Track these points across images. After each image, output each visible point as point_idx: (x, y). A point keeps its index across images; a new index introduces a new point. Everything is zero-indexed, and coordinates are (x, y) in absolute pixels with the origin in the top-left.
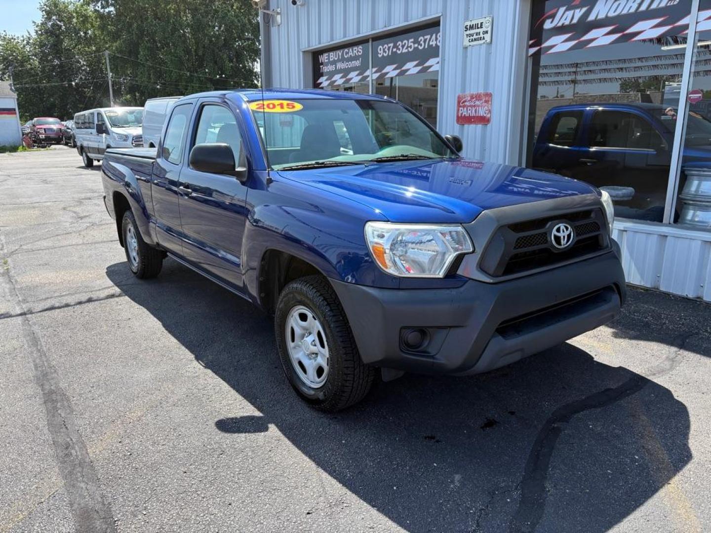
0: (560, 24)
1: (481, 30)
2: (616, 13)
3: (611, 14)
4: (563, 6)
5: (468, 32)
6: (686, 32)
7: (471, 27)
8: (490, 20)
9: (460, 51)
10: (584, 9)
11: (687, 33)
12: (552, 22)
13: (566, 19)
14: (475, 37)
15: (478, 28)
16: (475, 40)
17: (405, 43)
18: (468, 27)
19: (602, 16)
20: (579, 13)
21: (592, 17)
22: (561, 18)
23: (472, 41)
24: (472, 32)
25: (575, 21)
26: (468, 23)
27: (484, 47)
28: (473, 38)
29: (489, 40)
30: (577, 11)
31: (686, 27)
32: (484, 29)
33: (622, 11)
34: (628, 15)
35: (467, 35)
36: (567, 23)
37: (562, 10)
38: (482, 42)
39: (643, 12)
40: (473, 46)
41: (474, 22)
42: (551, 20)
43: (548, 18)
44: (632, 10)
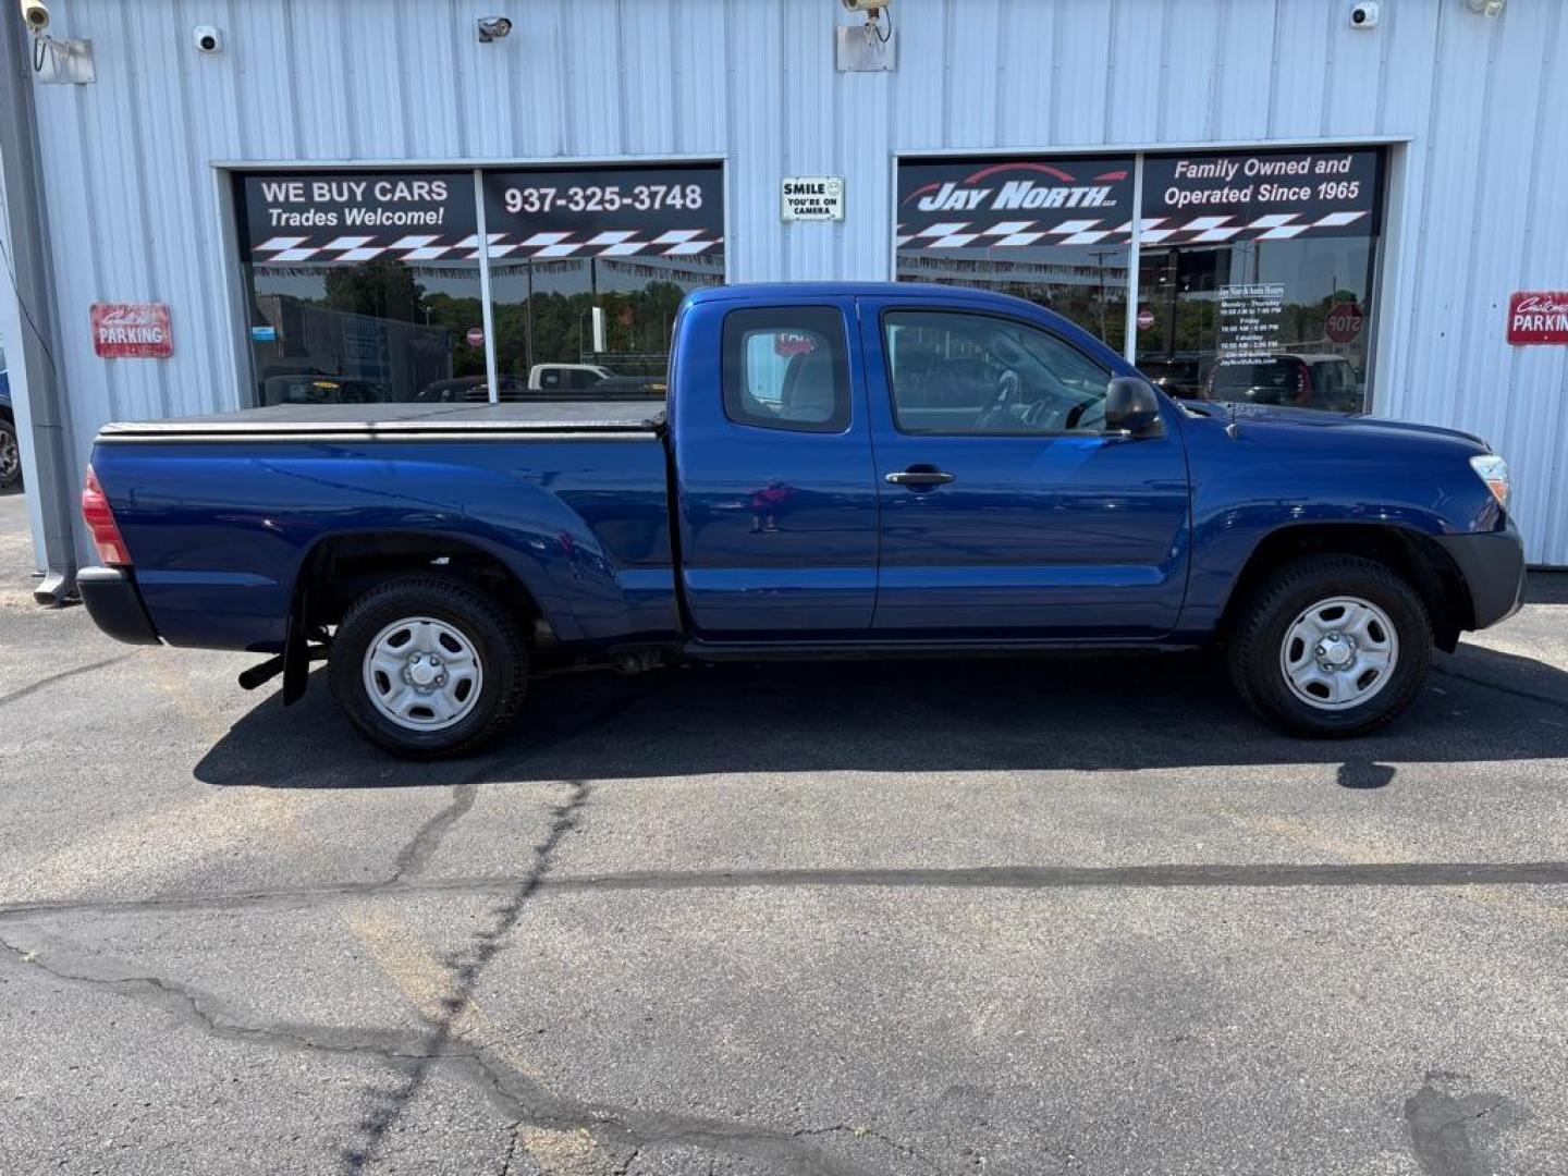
0: (947, 207)
1: (821, 198)
2: (1035, 205)
3: (1027, 205)
4: (950, 181)
5: (793, 196)
6: (1129, 241)
7: (799, 189)
8: (840, 182)
9: (775, 225)
10: (985, 193)
11: (1130, 244)
12: (932, 202)
13: (956, 201)
14: (807, 205)
15: (814, 192)
16: (809, 211)
17: (594, 194)
18: (792, 188)
19: (1013, 205)
20: (977, 197)
21: (998, 205)
22: (948, 198)
23: (802, 211)
24: (800, 196)
25: (972, 206)
26: (793, 182)
27: (828, 227)
28: (805, 207)
29: (839, 215)
30: (974, 193)
31: (1129, 235)
32: (827, 195)
33: (1043, 202)
34: (1050, 211)
35: (791, 201)
36: (959, 206)
37: (948, 187)
38: (824, 216)
39: (1070, 209)
40: (804, 221)
41: (804, 182)
42: (930, 199)
43: (927, 194)
44: (1057, 204)
